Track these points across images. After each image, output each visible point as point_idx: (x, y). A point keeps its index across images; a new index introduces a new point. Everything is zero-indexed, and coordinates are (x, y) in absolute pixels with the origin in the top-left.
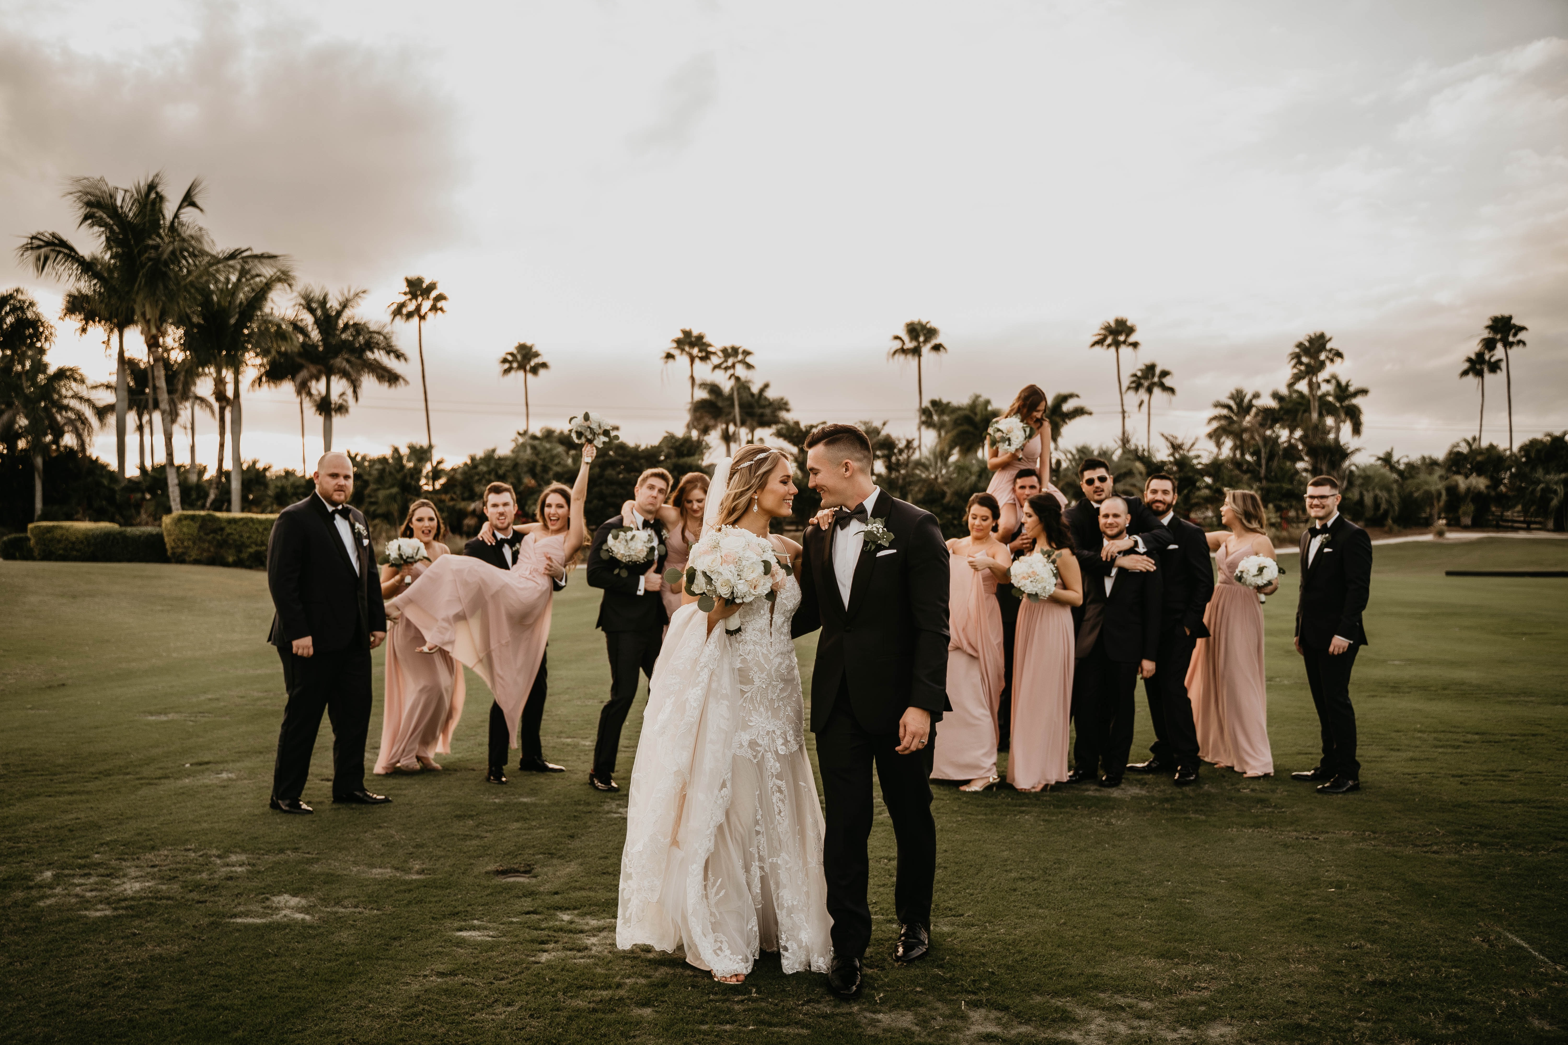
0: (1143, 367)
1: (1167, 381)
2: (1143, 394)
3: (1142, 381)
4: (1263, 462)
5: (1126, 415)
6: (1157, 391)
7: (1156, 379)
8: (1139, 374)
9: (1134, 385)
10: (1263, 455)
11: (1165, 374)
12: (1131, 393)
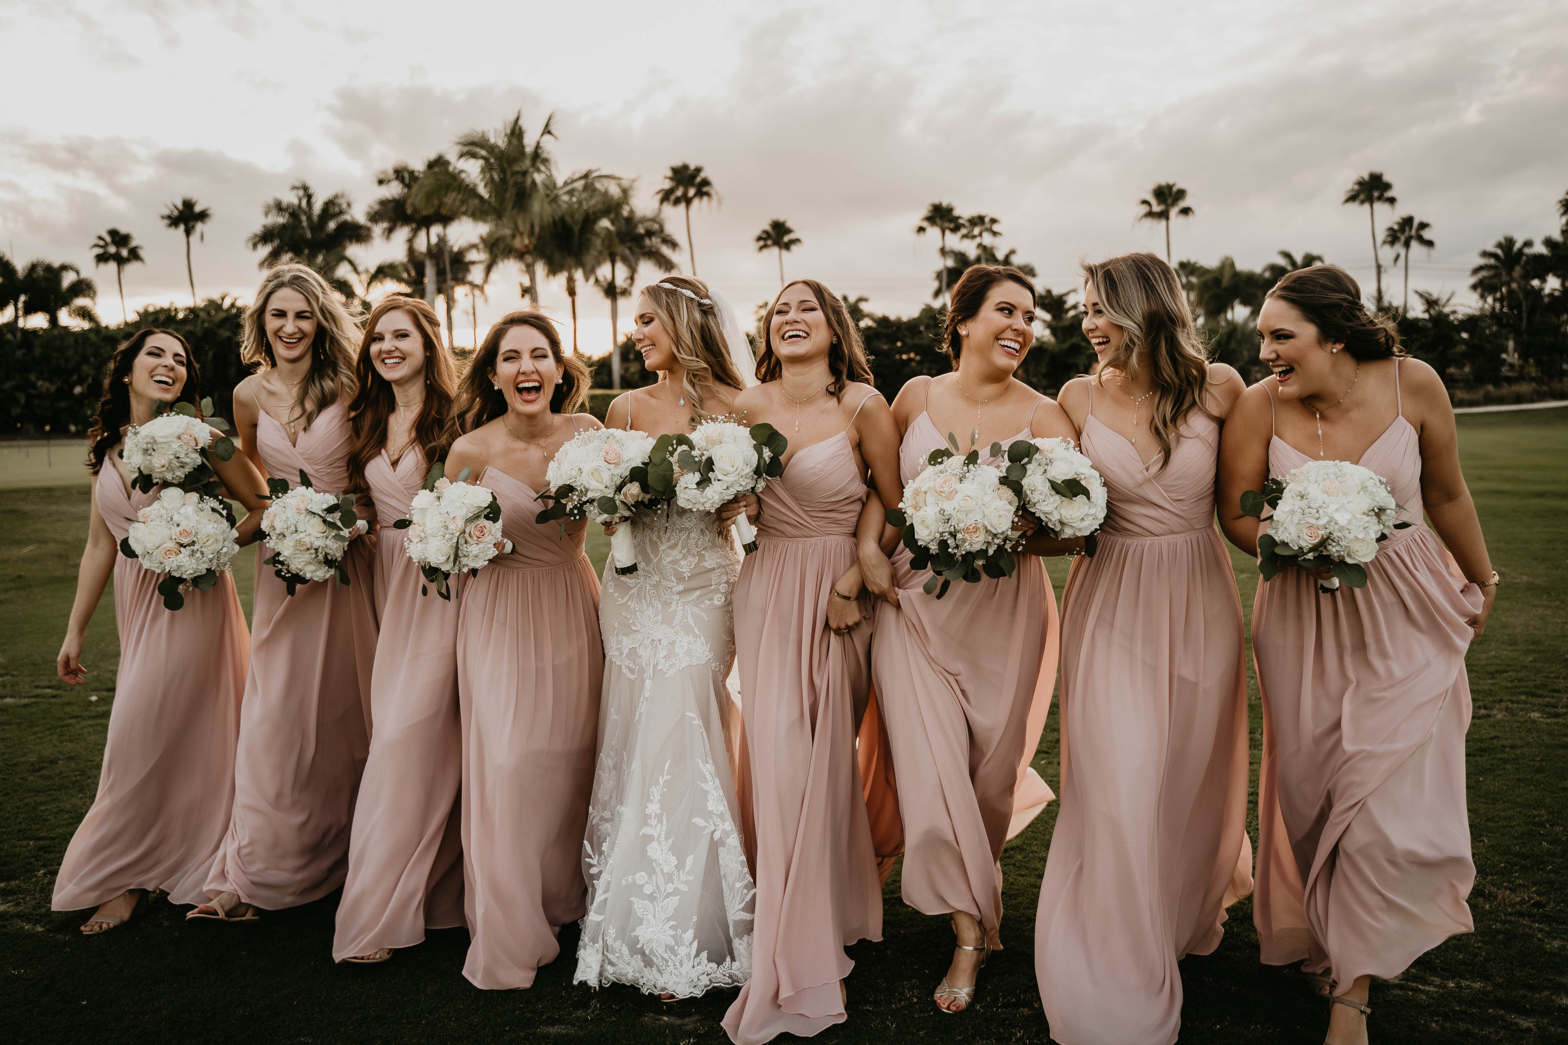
0: (1400, 220)
1: (1427, 234)
2: (1399, 248)
3: (1399, 234)
4: (1524, 315)
5: (1383, 270)
6: (1414, 244)
7: (1413, 232)
8: (1396, 227)
9: (1389, 239)
10: (1524, 308)
11: (1423, 226)
12: (1387, 248)
